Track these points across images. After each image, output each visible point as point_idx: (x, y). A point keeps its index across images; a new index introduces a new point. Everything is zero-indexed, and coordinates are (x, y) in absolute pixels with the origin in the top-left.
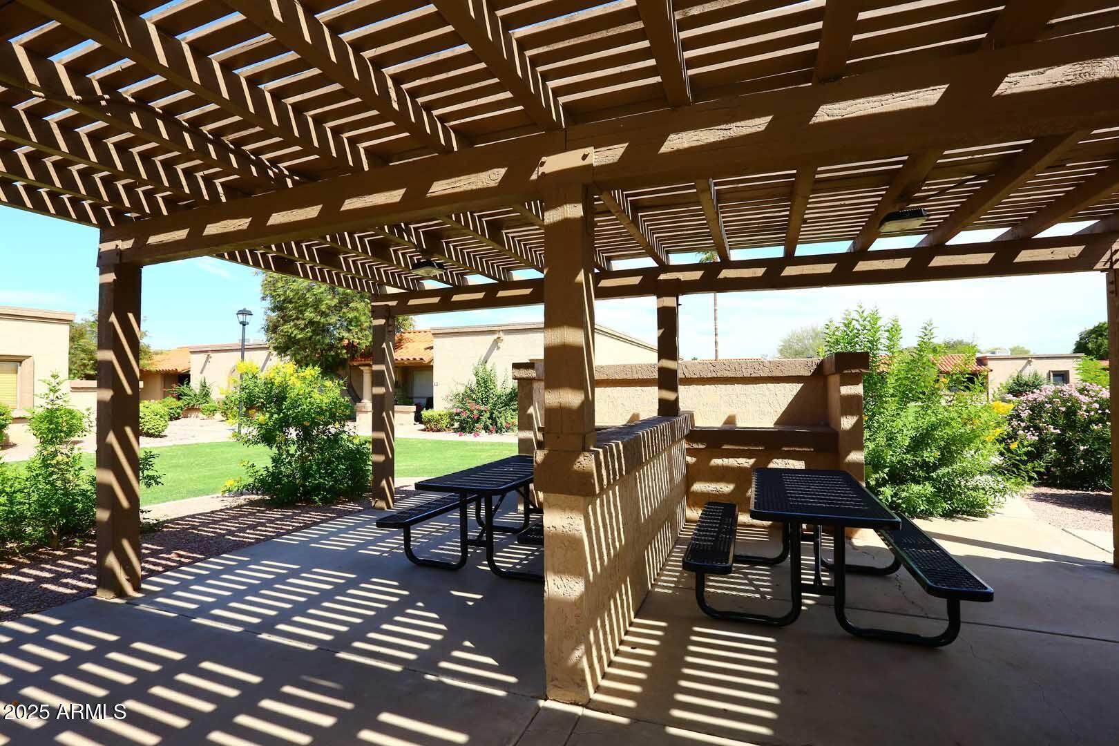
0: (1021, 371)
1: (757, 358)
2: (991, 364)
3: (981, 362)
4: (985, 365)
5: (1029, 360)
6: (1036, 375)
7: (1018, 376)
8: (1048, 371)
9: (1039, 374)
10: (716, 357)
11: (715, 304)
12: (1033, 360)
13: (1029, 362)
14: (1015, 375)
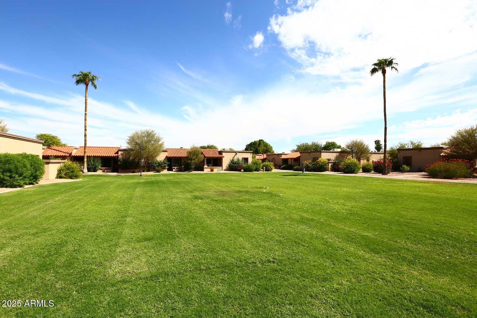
0: (234, 158)
1: (118, 147)
2: (224, 154)
3: (220, 153)
4: (222, 154)
5: (236, 153)
6: (238, 159)
7: (232, 160)
8: (242, 158)
9: (239, 159)
10: (85, 144)
11: (86, 111)
12: (238, 153)
13: (236, 154)
14: (232, 159)
